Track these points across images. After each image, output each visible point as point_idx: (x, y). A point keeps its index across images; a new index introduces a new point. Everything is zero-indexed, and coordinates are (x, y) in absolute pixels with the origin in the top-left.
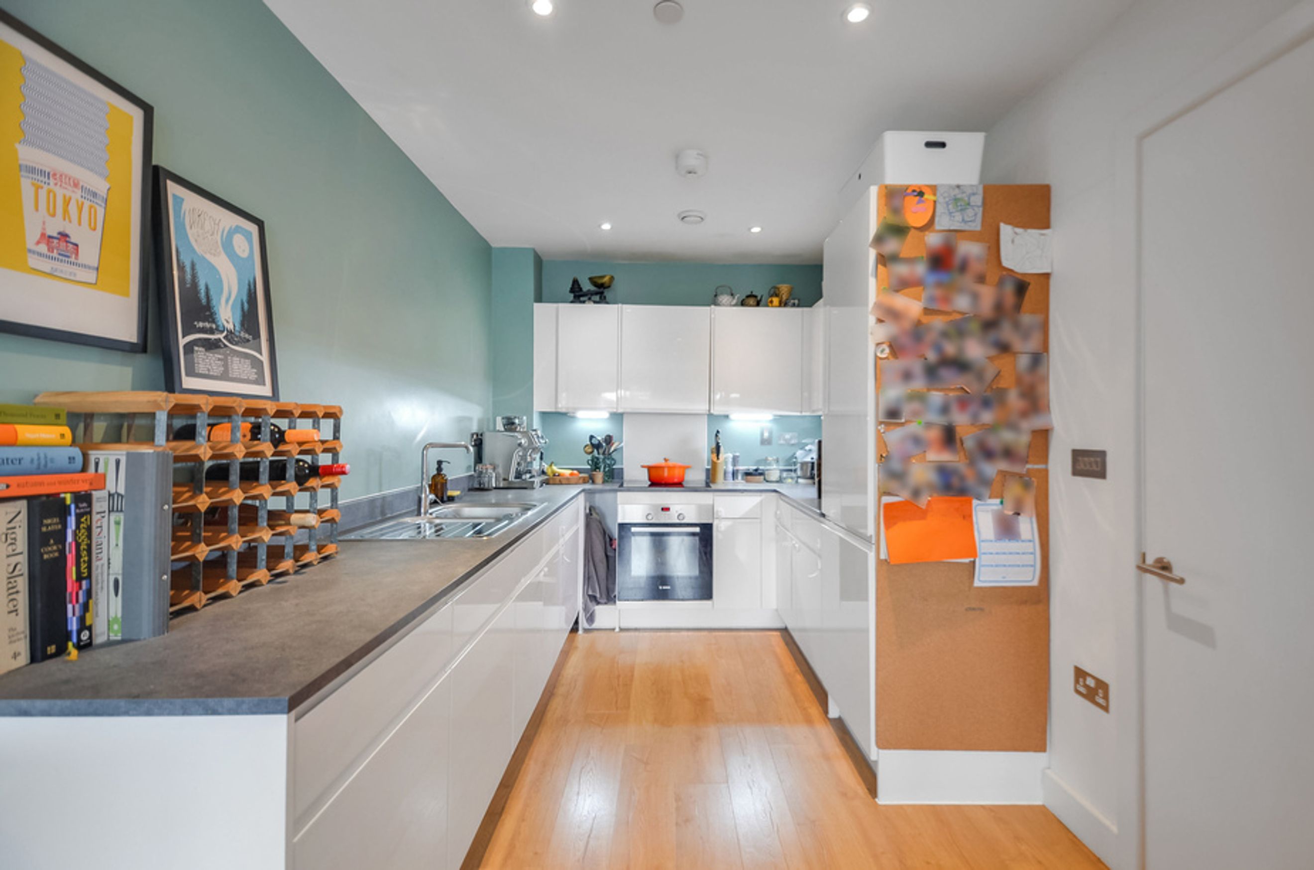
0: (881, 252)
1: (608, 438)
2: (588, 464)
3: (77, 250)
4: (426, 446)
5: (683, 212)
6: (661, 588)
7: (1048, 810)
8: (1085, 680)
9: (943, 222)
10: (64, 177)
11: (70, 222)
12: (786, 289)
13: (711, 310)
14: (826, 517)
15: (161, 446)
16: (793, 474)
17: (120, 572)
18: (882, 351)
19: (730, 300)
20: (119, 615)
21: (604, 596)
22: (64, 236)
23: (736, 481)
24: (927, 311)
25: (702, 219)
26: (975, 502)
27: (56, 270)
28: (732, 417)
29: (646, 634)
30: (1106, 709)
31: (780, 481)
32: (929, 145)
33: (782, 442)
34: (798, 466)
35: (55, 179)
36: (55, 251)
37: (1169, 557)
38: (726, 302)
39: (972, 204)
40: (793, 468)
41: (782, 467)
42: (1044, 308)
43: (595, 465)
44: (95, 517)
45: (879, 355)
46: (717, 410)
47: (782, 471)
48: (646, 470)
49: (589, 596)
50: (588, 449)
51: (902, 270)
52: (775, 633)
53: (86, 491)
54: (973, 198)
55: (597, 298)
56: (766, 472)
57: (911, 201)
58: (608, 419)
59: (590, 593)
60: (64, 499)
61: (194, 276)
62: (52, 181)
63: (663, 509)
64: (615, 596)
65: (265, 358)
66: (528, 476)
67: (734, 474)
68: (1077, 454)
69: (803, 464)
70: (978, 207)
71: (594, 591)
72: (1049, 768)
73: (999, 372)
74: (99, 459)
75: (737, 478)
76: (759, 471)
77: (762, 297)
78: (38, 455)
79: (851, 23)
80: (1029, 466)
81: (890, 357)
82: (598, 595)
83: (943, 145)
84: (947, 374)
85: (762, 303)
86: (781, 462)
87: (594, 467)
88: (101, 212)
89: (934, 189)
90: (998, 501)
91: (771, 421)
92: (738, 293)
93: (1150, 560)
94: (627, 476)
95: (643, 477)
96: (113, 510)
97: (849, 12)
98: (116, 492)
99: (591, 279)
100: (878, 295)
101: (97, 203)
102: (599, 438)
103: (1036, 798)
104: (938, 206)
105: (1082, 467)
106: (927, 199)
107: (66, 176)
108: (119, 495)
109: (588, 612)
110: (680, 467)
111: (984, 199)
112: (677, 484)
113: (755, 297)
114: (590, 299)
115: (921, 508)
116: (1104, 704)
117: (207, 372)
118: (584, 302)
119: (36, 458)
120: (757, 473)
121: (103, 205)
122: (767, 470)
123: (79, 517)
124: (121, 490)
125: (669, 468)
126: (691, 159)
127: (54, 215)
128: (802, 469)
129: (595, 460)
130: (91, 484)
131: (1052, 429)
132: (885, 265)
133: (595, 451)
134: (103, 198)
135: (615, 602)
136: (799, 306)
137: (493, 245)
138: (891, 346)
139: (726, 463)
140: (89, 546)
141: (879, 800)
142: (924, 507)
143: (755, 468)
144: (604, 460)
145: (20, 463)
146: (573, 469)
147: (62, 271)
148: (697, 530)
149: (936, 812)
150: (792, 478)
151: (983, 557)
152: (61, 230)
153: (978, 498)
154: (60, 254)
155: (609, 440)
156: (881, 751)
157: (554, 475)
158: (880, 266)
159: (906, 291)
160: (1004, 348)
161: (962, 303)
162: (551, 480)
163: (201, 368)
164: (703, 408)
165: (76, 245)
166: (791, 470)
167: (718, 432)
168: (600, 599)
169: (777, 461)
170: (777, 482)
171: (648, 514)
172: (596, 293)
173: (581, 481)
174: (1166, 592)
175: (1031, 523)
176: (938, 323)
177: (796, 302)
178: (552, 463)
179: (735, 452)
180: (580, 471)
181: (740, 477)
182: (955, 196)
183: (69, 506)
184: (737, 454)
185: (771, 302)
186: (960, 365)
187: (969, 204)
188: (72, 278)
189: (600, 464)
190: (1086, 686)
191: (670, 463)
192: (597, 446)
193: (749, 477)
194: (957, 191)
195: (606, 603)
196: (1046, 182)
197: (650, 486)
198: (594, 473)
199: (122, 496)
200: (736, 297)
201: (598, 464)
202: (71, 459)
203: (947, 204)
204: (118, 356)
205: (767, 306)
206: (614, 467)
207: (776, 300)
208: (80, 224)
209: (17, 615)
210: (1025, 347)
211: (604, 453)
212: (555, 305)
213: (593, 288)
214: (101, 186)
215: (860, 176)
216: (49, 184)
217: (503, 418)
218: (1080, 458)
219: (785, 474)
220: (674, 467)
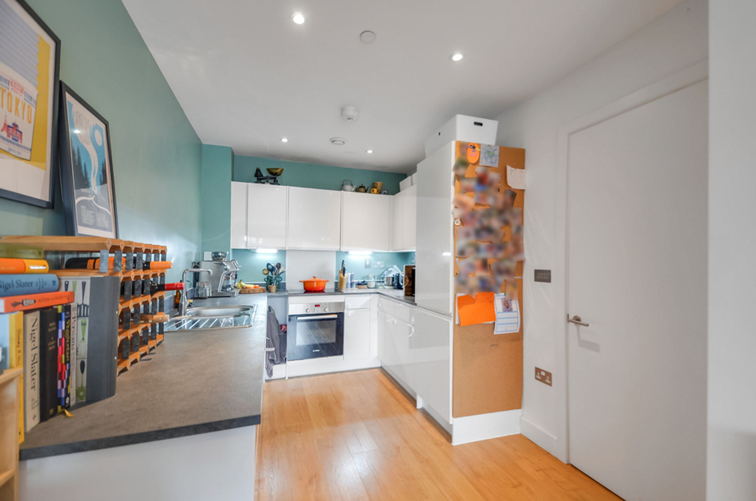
0: (458, 174)
1: (278, 265)
2: (265, 281)
3: (21, 136)
4: (184, 271)
5: (334, 138)
6: (314, 351)
7: (522, 435)
8: (540, 373)
9: (483, 162)
10: (16, 84)
11: (19, 116)
12: (380, 185)
13: (341, 193)
14: (417, 305)
15: (105, 273)
16: (383, 284)
17: (86, 357)
18: (457, 222)
19: (351, 188)
20: (85, 385)
21: (279, 359)
22: (15, 126)
23: (353, 288)
24: (477, 204)
25: (343, 142)
26: (495, 295)
27: (11, 150)
28: (350, 252)
29: (306, 379)
30: (550, 385)
31: (376, 287)
32: (476, 123)
33: (376, 266)
34: (385, 279)
35: (12, 86)
36: (11, 136)
37: (579, 315)
38: (349, 189)
39: (495, 154)
40: (382, 280)
41: (377, 280)
42: (522, 205)
43: (270, 281)
44: (72, 320)
45: (456, 224)
46: (343, 249)
47: (377, 282)
48: (302, 283)
49: (270, 360)
50: (265, 271)
51: (466, 183)
52: (376, 370)
53: (66, 304)
54: (495, 152)
55: (272, 181)
56: (368, 283)
57: (470, 150)
58: (277, 253)
59: (270, 358)
60: (57, 309)
61: (79, 158)
62: (10, 87)
63: (316, 306)
64: (286, 359)
65: (112, 214)
66: (230, 289)
67: (352, 284)
68: (537, 272)
69: (388, 278)
70: (497, 156)
71: (274, 357)
72: (522, 416)
73: (505, 234)
74: (68, 282)
75: (353, 287)
76: (365, 283)
77: (368, 187)
78: (39, 280)
79: (453, 60)
80: (516, 277)
81: (461, 225)
82: (275, 359)
83: (481, 124)
84: (484, 234)
85: (368, 191)
86: (376, 278)
87: (269, 283)
89: (479, 145)
90: (503, 294)
91: (370, 255)
92: (355, 185)
93: (571, 317)
94: (288, 287)
95: (301, 287)
96: (80, 316)
97: (454, 55)
98: (83, 304)
99: (268, 170)
100: (455, 194)
101: (32, 105)
102: (273, 265)
103: (516, 431)
104: (481, 154)
105: (539, 277)
106: (477, 151)
107: (17, 84)
108: (85, 305)
109: (270, 370)
110: (323, 281)
111: (500, 152)
112: (320, 291)
113: (364, 187)
114: (267, 181)
115: (473, 299)
116: (550, 383)
117: (87, 223)
118: (264, 183)
119: (38, 282)
120: (364, 283)
121: (35, 106)
122: (369, 282)
123: (66, 320)
124: (87, 302)
125: (317, 282)
126: (351, 112)
127: (10, 111)
128: (387, 281)
129: (270, 278)
130: (68, 299)
131: (525, 260)
132: (459, 180)
133: (270, 273)
134: (35, 101)
135: (286, 361)
136: (387, 194)
137: (203, 143)
138: (461, 220)
139: (347, 278)
140: (70, 340)
141: (453, 443)
142: (474, 298)
143: (363, 281)
144: (275, 278)
145: (32, 286)
146: (255, 284)
147: (14, 151)
148: (336, 316)
149: (478, 444)
150: (381, 286)
151: (498, 320)
152: (14, 122)
153: (496, 293)
154: (13, 139)
155: (279, 266)
156: (454, 419)
157: (243, 288)
158: (457, 181)
159: (468, 193)
160: (506, 223)
161: (490, 201)
162: (244, 291)
163: (84, 220)
164: (337, 248)
165: (21, 133)
166: (380, 282)
167: (343, 261)
168: (276, 361)
169: (374, 277)
170: (374, 288)
171: (307, 309)
172: (271, 178)
173: (262, 291)
174: (578, 330)
175: (516, 303)
176: (480, 209)
177: (386, 192)
178: (241, 280)
179: (352, 272)
180: (260, 285)
181: (354, 286)
182: (488, 150)
183: (61, 314)
184: (353, 273)
185: (373, 191)
186: (489, 230)
187: (493, 154)
188: (18, 155)
189: (273, 281)
190: (541, 375)
191: (317, 279)
192: (272, 270)
193: (360, 286)
194: (489, 148)
195: (279, 363)
196: (523, 148)
197: (305, 292)
198: (270, 286)
199: (87, 306)
200: (354, 187)
201: (272, 281)
202: (54, 282)
203: (485, 153)
205: (370, 193)
206: (281, 282)
207: (375, 190)
208: (23, 118)
209: (35, 389)
210: (514, 223)
211: (275, 274)
212: (246, 184)
213: (270, 175)
214: (33, 92)
215: (439, 134)
216: (9, 89)
217: (213, 253)
218: (539, 274)
219: (379, 284)
220: (320, 281)
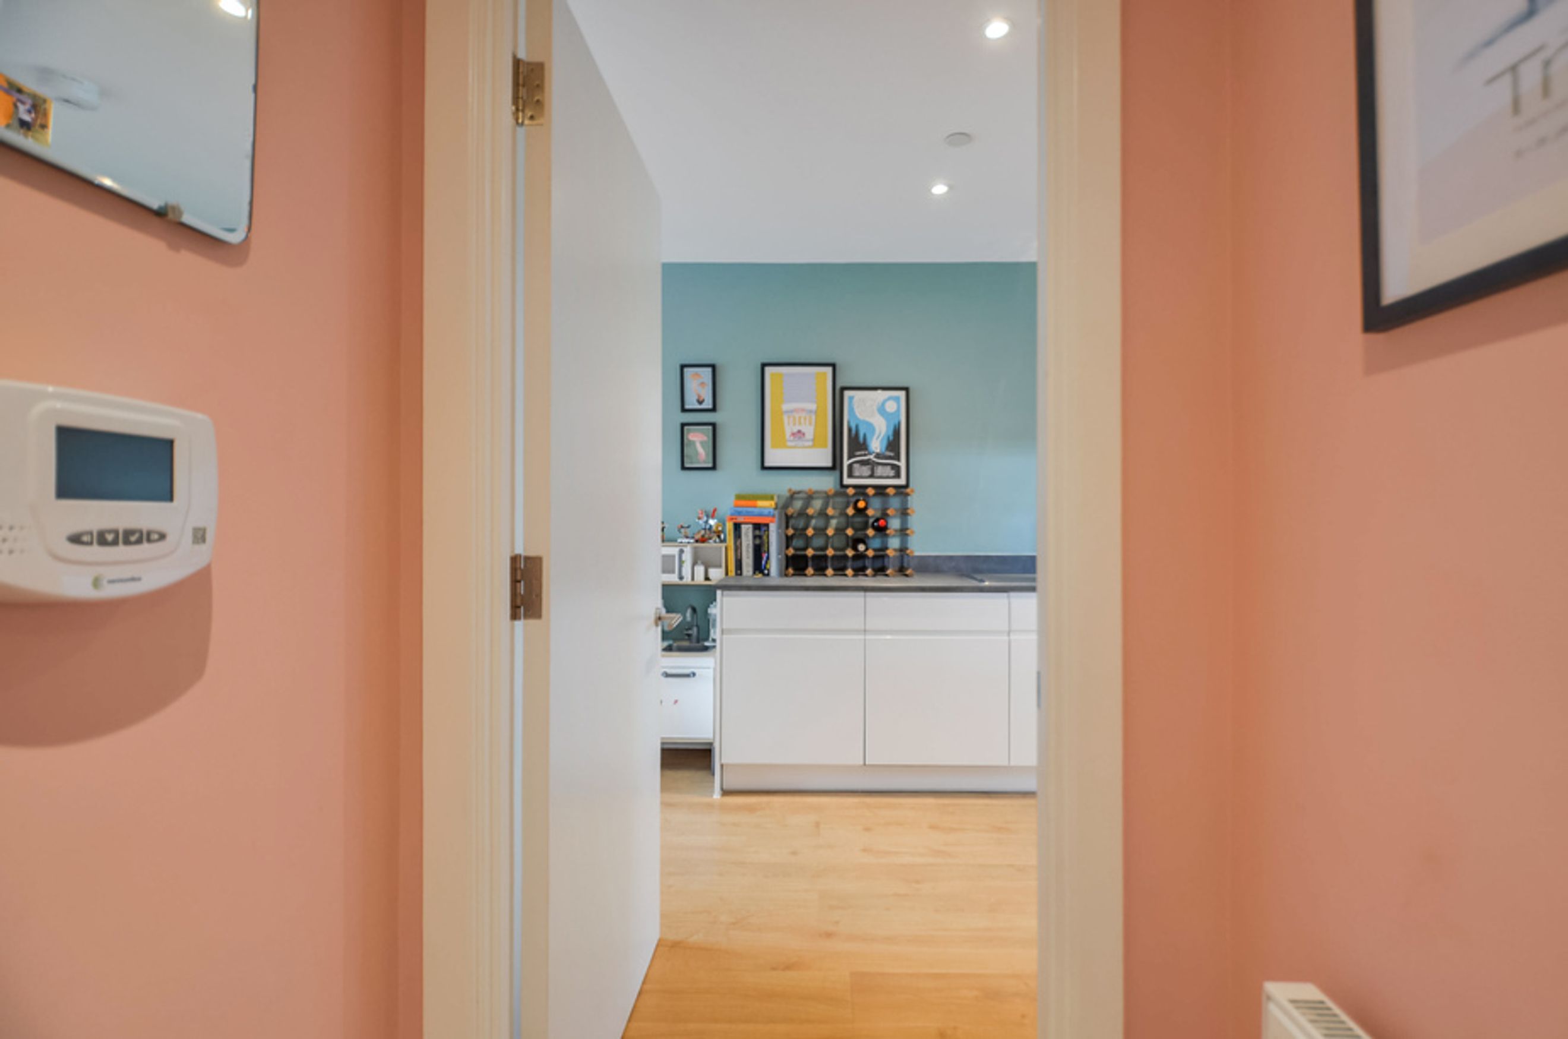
3: (805, 435)
11: (802, 425)
22: (799, 432)
36: (796, 438)
61: (857, 431)
65: (902, 464)
88: (813, 417)
101: (814, 413)
107: (800, 408)
117: (860, 475)
127: (795, 425)
134: (816, 410)
147: (799, 444)
152: (798, 429)
163: (857, 474)
188: (804, 445)
204: (827, 472)
208: (805, 424)
